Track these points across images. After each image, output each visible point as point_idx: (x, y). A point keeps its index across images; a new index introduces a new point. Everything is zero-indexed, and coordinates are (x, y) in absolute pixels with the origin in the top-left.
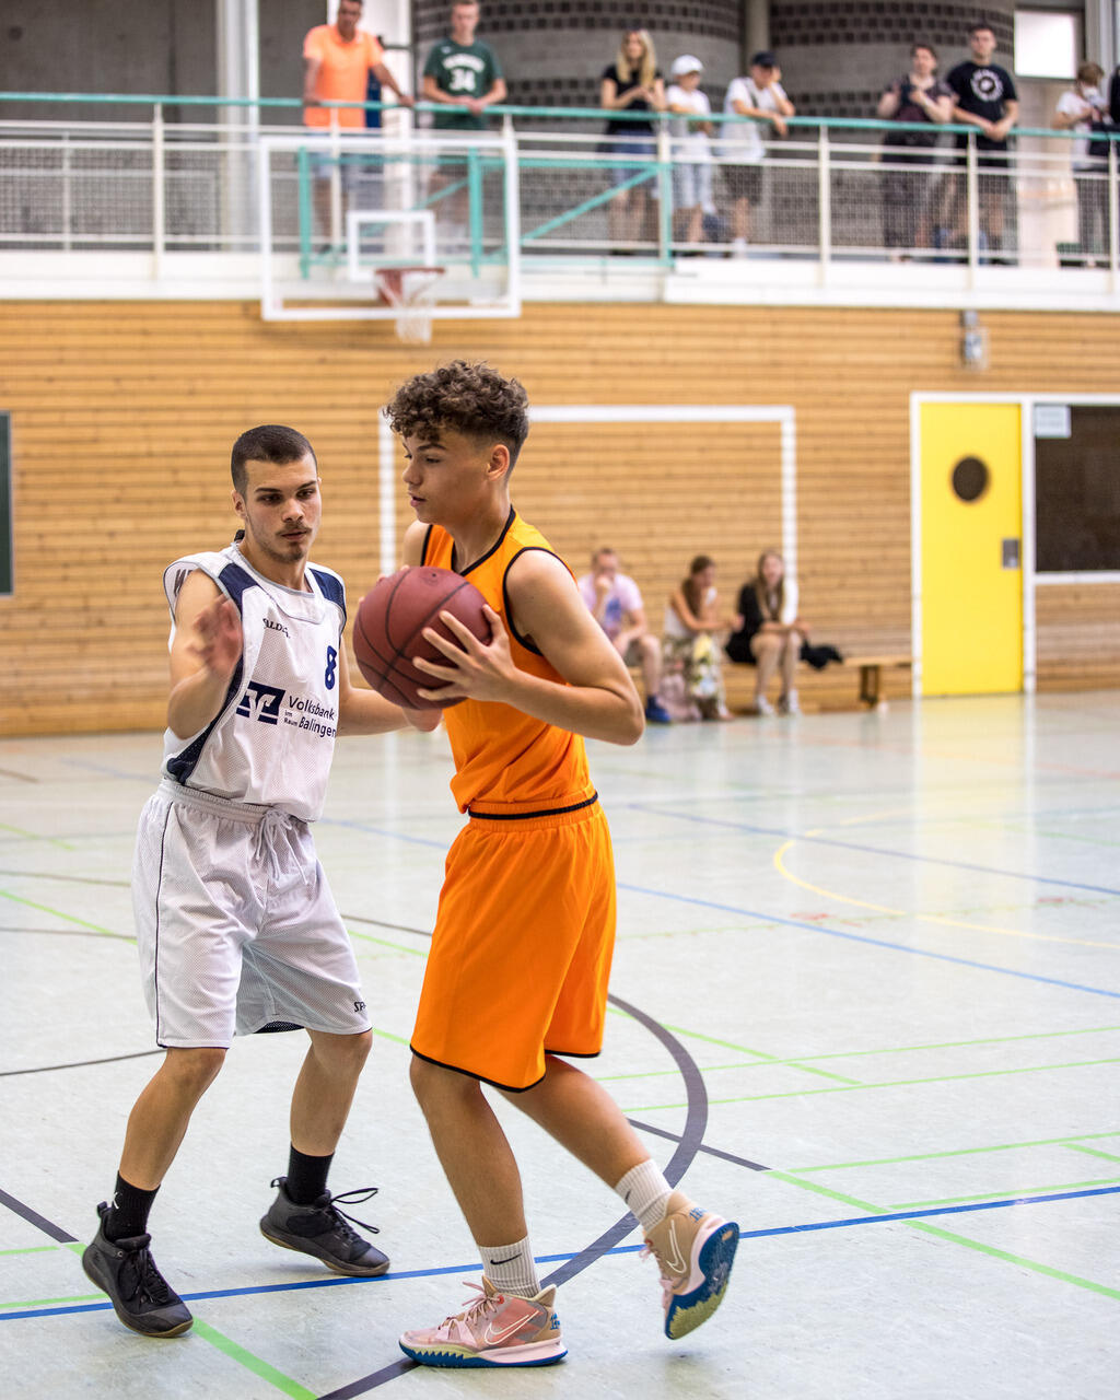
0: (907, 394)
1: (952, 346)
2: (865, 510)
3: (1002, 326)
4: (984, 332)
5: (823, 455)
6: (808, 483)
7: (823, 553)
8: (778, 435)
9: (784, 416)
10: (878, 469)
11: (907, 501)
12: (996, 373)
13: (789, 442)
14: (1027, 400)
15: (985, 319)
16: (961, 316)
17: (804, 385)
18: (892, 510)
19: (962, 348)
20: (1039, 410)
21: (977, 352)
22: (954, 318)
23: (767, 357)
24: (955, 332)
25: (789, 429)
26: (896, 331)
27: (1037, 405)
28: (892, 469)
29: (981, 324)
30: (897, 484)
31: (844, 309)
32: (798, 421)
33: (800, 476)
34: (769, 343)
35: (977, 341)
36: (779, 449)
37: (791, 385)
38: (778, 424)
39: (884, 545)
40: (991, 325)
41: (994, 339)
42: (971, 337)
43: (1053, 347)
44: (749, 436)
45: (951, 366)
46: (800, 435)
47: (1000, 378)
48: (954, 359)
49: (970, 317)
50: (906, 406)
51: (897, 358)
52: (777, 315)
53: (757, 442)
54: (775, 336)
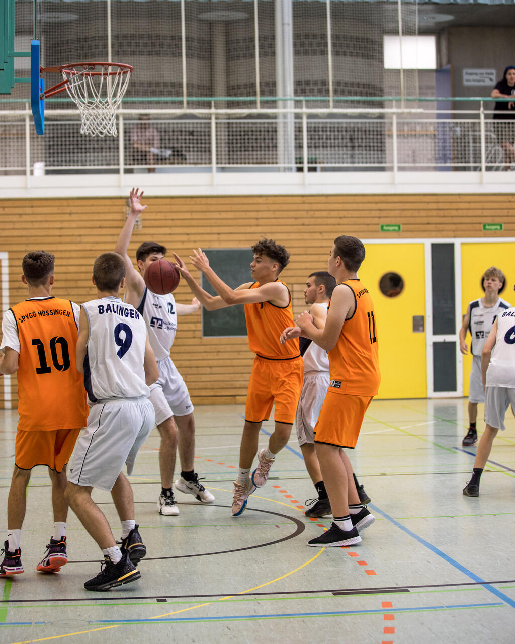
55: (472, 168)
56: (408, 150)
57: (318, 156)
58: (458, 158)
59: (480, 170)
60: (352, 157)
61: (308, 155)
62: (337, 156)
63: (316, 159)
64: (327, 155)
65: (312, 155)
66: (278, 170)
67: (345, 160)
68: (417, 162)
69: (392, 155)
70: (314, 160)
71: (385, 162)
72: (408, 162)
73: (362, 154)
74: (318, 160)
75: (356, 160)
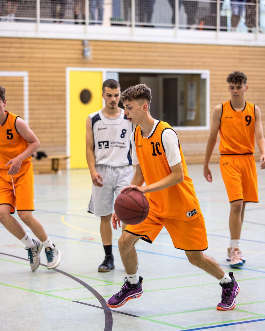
0: (65, 68)
1: (80, 52)
2: (51, 107)
3: (97, 46)
4: (91, 48)
5: (38, 88)
6: (32, 97)
7: (37, 121)
8: (22, 81)
9: (25, 75)
10: (56, 93)
11: (65, 104)
12: (94, 61)
13: (26, 84)
14: (104, 70)
15: (91, 43)
16: (83, 42)
17: (31, 64)
18: (60, 107)
19: (83, 53)
20: (109, 74)
21: (88, 54)
22: (80, 43)
23: (19, 55)
24: (81, 47)
25: (26, 79)
26: (61, 46)
27: (108, 72)
28: (60, 93)
29: (89, 45)
30: (62, 98)
31: (45, 39)
32: (30, 76)
33: (30, 95)
34: (20, 50)
35: (89, 50)
36: (23, 86)
37: (27, 64)
38: (22, 77)
39: (58, 118)
40: (93, 45)
41: (94, 50)
42: (86, 49)
43: (113, 53)
44: (13, 81)
45: (79, 59)
46: (30, 81)
47: (96, 63)
48: (80, 56)
49: (86, 42)
50: (64, 72)
51: (62, 56)
52: (23, 41)
53: (16, 83)
54: (22, 48)
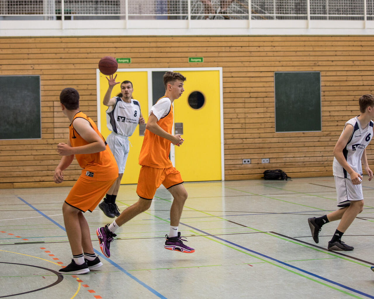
55: (181, 18)
56: (136, 5)
57: (71, 9)
58: (171, 10)
59: (187, 19)
60: (96, 9)
61: (65, 7)
62: (85, 9)
63: (70, 10)
64: (78, 7)
65: (67, 7)
66: (43, 18)
67: (91, 11)
68: (142, 14)
69: (125, 8)
70: (69, 12)
71: (120, 13)
72: (136, 13)
73: (103, 7)
74: (72, 12)
75: (99, 12)
